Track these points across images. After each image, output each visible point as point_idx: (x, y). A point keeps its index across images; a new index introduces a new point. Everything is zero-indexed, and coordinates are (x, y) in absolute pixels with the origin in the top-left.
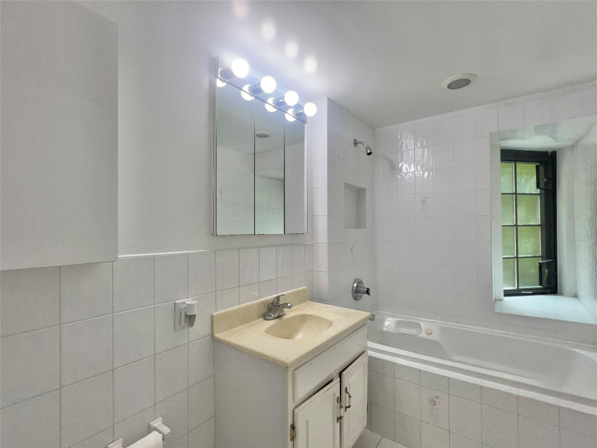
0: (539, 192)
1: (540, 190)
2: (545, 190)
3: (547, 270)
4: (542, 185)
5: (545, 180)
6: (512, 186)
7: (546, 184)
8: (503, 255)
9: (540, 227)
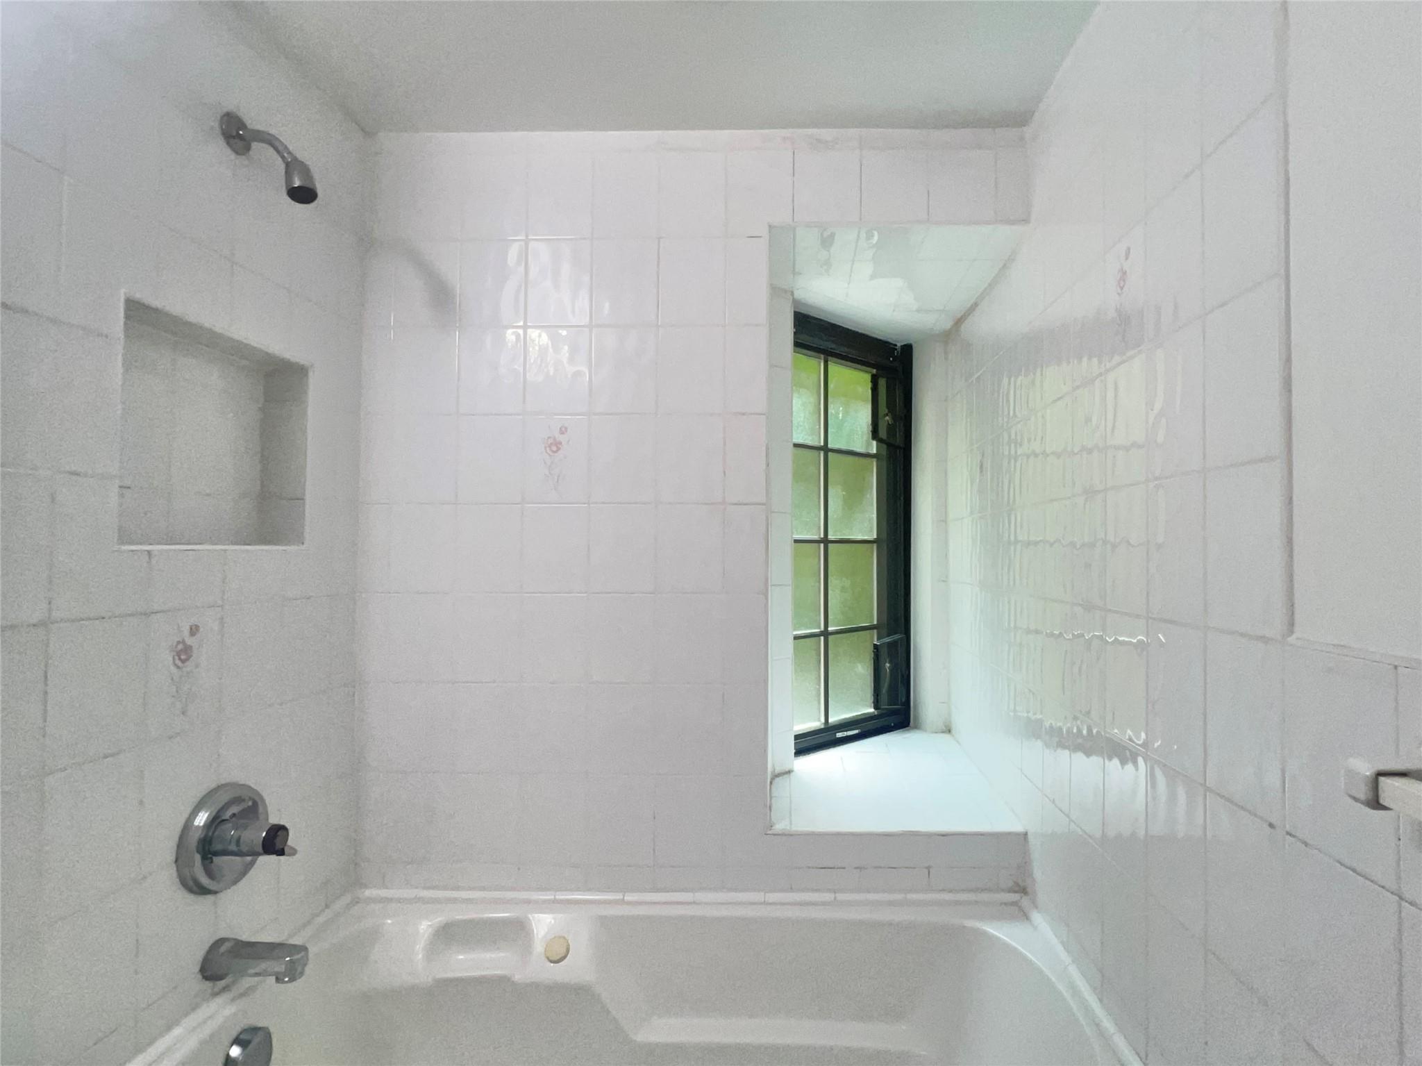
0: (874, 451)
1: (877, 444)
2: (889, 445)
3: (889, 663)
4: (883, 433)
5: (887, 418)
6: (818, 427)
7: (891, 429)
8: (795, 630)
9: (875, 546)
